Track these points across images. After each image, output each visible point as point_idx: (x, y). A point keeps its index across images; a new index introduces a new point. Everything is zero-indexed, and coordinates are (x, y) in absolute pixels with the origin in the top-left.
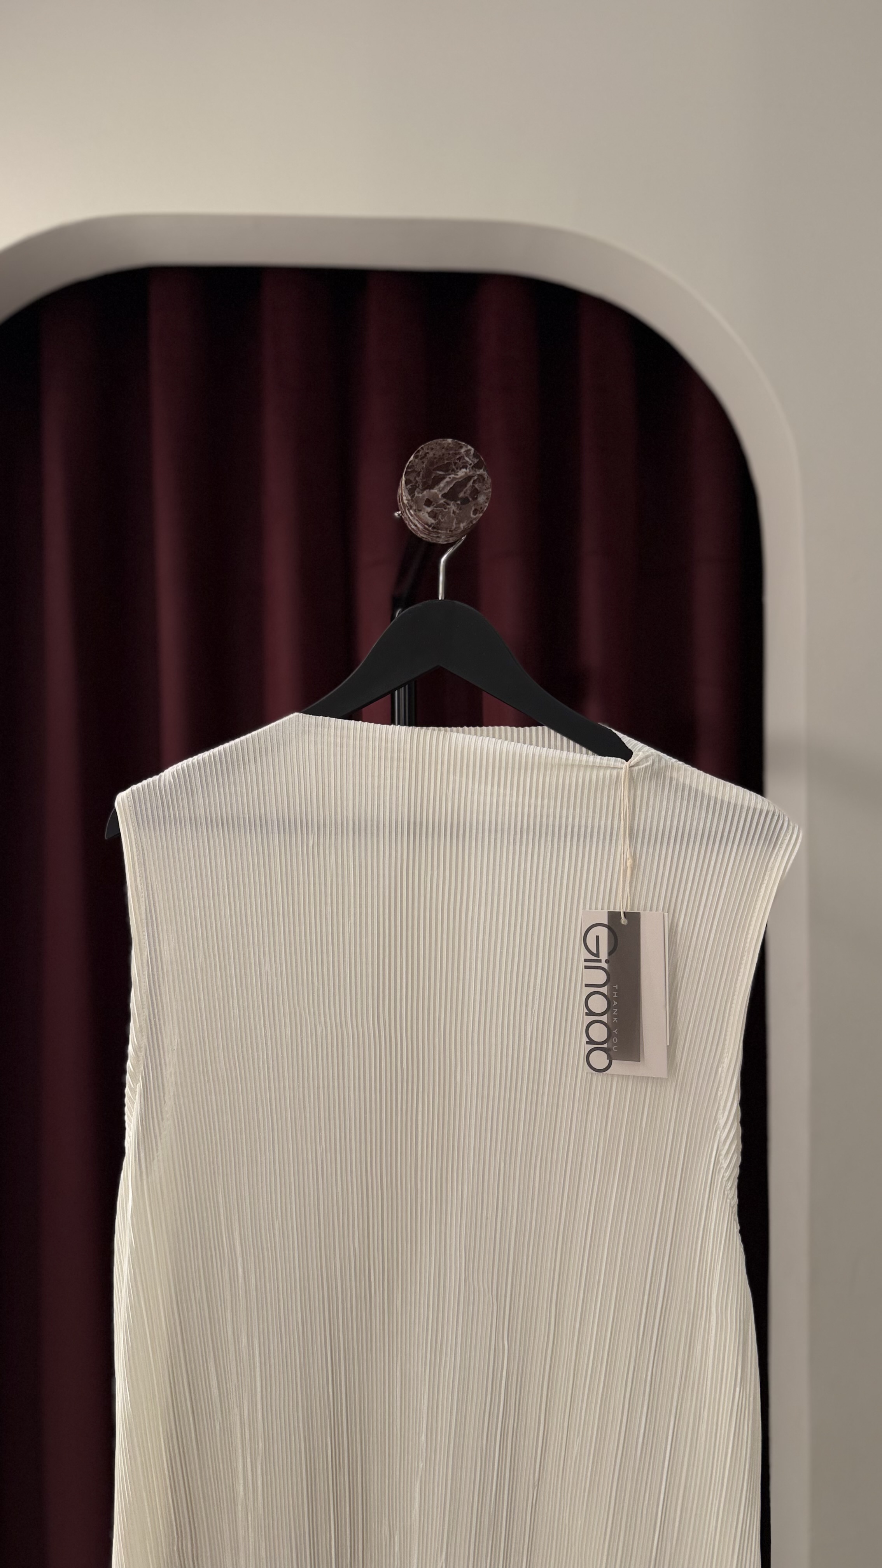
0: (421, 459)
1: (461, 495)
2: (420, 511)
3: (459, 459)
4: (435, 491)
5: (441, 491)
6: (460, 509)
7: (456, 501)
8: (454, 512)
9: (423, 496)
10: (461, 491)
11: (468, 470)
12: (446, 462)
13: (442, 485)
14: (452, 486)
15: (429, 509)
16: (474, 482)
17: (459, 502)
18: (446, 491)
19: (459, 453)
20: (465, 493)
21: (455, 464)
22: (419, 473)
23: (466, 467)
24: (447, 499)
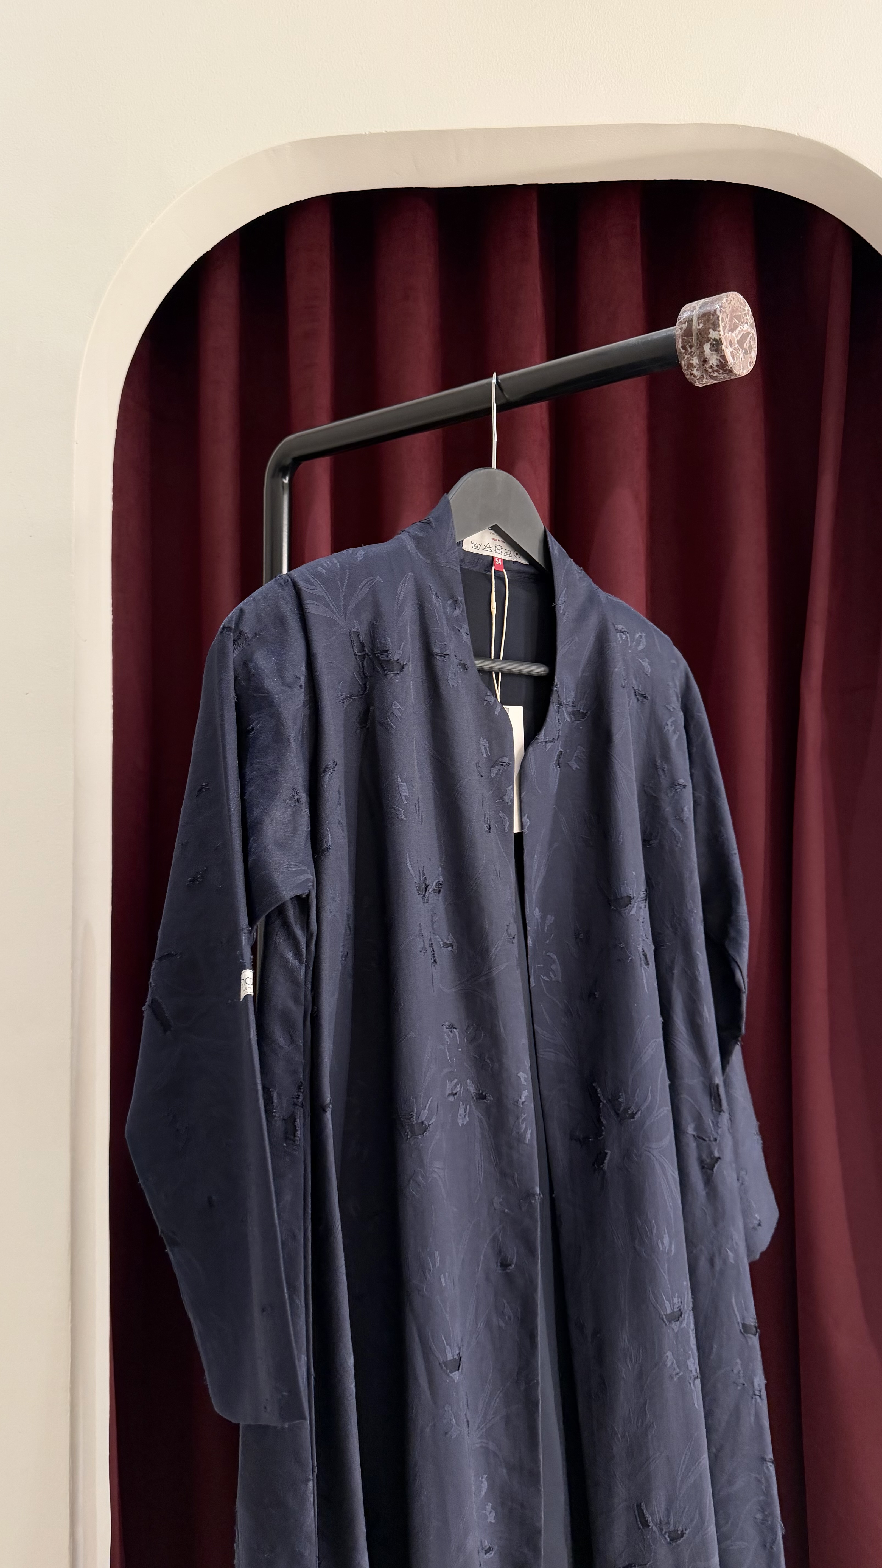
0: (729, 304)
1: (745, 346)
2: (727, 348)
3: (745, 314)
4: (734, 335)
5: (737, 337)
6: (744, 358)
7: (742, 350)
8: (741, 359)
9: (729, 336)
10: (745, 343)
11: (748, 327)
12: (740, 314)
13: (737, 331)
14: (741, 335)
15: (731, 349)
16: (750, 339)
17: (744, 351)
18: (738, 338)
19: (745, 310)
20: (746, 345)
21: (743, 317)
22: (728, 315)
23: (747, 323)
24: (739, 346)
